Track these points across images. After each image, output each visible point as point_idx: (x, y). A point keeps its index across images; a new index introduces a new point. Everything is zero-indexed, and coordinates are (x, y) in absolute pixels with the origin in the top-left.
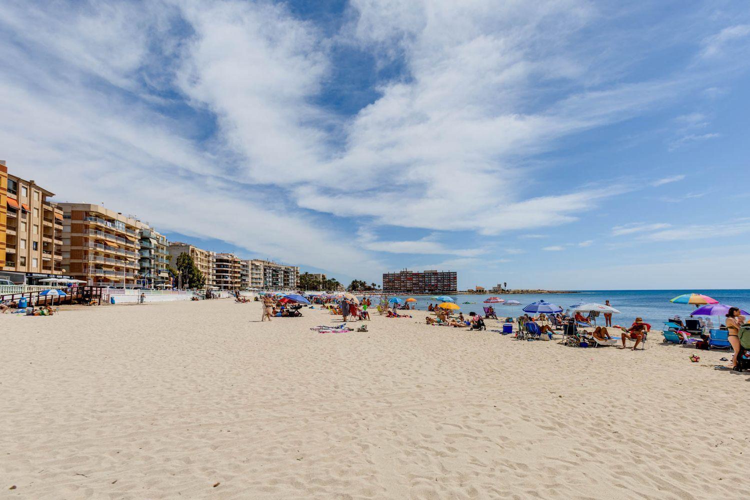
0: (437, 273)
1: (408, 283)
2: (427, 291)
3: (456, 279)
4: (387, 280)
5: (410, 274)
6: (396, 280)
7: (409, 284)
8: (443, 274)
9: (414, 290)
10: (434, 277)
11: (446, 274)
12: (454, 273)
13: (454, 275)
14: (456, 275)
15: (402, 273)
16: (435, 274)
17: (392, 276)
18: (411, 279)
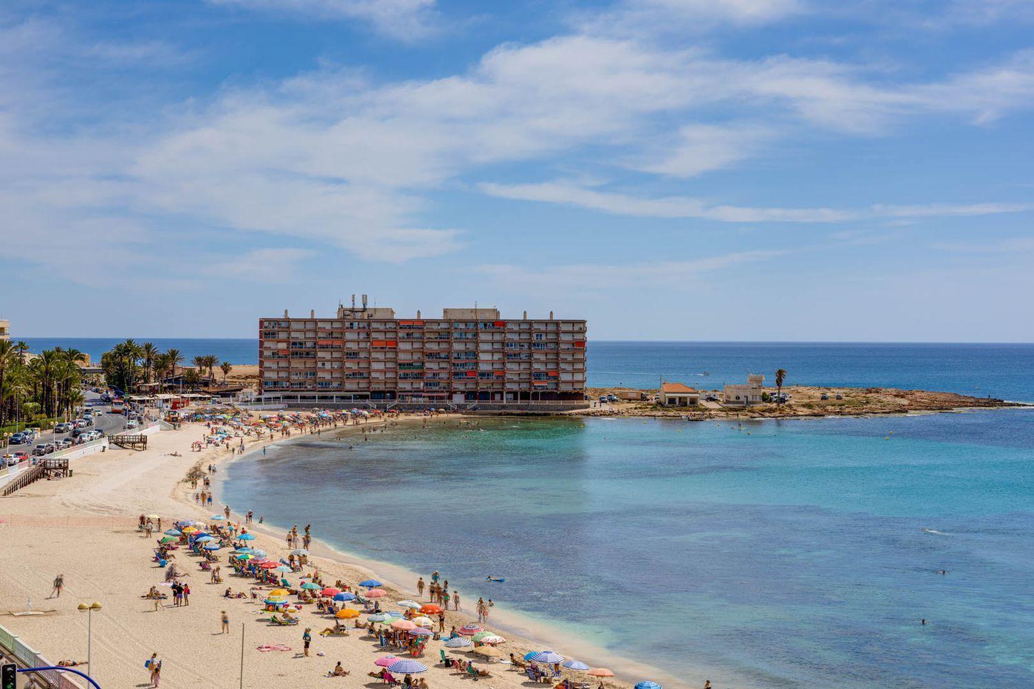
0: (504, 323)
1: (378, 361)
2: (459, 399)
3: (583, 352)
4: (283, 346)
5: (385, 322)
6: (323, 347)
7: (381, 366)
8: (528, 326)
9: (404, 394)
10: (489, 337)
11: (543, 328)
12: (573, 323)
13: (572, 333)
14: (583, 331)
15: (348, 318)
16: (498, 325)
17: (304, 331)
18: (393, 346)
